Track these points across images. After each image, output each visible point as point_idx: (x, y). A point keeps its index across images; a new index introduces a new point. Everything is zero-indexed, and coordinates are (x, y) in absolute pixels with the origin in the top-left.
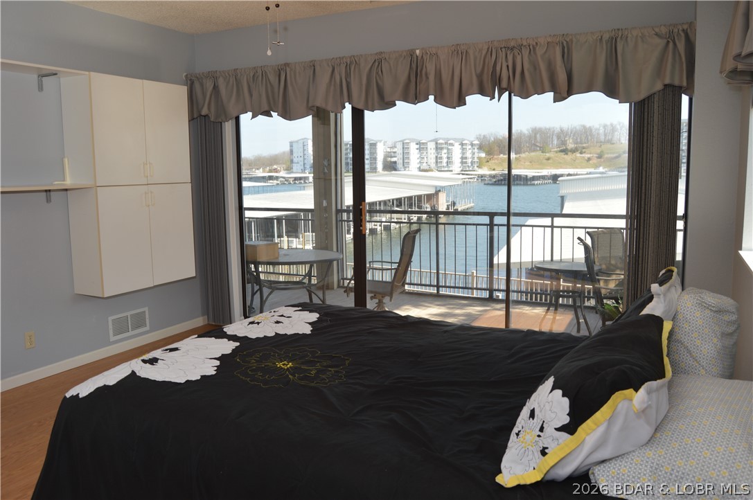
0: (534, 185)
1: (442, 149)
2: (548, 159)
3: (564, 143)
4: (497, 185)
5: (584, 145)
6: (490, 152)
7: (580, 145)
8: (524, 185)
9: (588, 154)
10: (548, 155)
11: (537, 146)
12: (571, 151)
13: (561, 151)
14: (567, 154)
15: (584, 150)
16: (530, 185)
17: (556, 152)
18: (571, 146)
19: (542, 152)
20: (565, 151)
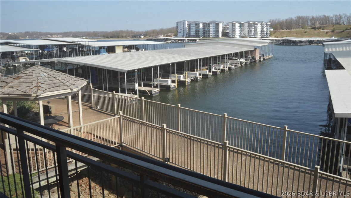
0: (301, 45)
1: (252, 26)
2: (306, 32)
3: (314, 24)
4: (282, 45)
5: (324, 25)
6: (275, 28)
7: (322, 25)
8: (296, 45)
9: (326, 30)
10: (305, 30)
11: (300, 26)
12: (317, 29)
13: (313, 28)
14: (315, 30)
15: (324, 28)
16: (299, 45)
17: (310, 29)
18: (317, 25)
19: (303, 29)
20: (314, 28)
